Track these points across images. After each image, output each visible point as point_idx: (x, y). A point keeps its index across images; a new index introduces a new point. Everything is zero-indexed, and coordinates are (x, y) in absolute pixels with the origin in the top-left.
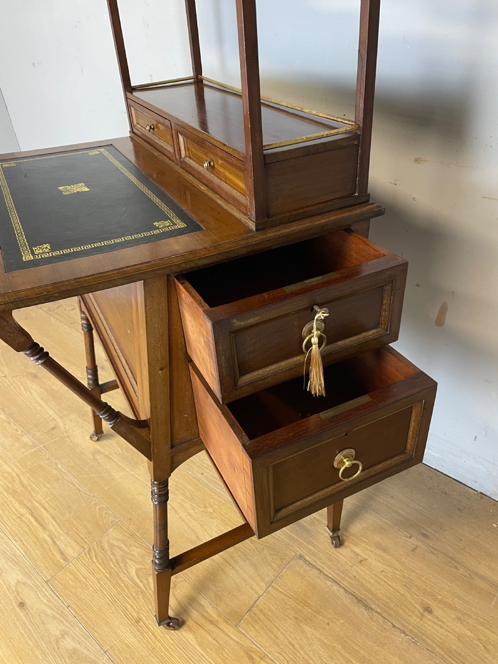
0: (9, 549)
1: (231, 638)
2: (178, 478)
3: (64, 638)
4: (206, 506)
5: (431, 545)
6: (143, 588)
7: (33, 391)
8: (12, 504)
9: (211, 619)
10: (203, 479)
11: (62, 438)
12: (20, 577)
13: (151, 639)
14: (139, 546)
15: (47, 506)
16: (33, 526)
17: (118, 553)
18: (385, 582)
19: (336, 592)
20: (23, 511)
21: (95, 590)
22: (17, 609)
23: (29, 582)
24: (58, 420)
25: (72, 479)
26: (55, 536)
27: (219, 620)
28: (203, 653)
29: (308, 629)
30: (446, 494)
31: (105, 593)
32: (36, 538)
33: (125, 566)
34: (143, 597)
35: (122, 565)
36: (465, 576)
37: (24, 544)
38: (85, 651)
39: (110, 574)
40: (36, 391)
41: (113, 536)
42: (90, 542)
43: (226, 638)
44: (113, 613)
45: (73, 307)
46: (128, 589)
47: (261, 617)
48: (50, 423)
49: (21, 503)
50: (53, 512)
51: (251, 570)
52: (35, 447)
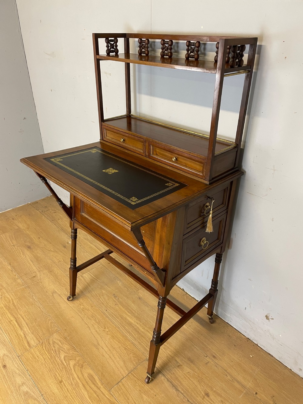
0: (2, 337)
1: (106, 396)
2: (94, 311)
3: (23, 385)
4: (105, 327)
5: (216, 362)
6: (66, 366)
7: (27, 255)
8: (7, 314)
9: (97, 385)
10: (106, 313)
11: (38, 283)
12: (6, 352)
13: (66, 391)
14: (68, 344)
15: (25, 318)
16: (16, 327)
17: (57, 346)
18: (189, 378)
19: (163, 380)
20: (12, 318)
21: (42, 364)
22: (2, 368)
23: (10, 355)
24: (37, 273)
25: (40, 305)
26: (26, 334)
27: (101, 386)
28: (90, 402)
29: (145, 397)
30: (230, 336)
31: (47, 366)
32: (17, 333)
33: (59, 353)
34: (65, 370)
35: (57, 353)
36: (230, 380)
37: (10, 336)
38: (32, 394)
39: (51, 357)
40: (28, 256)
41: (55, 337)
42: (43, 339)
43: (103, 396)
44: (49, 376)
45: (55, 211)
46: (58, 365)
47: (123, 388)
48: (33, 273)
49: (12, 314)
50: (27, 321)
51: (122, 363)
52: (23, 286)
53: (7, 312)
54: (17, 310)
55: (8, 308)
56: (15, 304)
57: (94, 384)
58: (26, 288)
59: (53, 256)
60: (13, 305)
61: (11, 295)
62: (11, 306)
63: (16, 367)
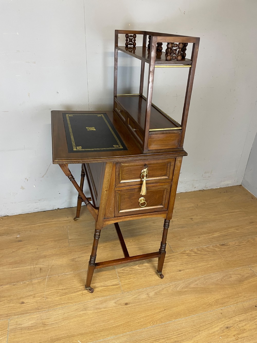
0: (96, 302)
1: (176, 255)
3: (149, 294)
8: (72, 296)
11: (51, 268)
12: (113, 301)
17: (128, 269)
20: (80, 293)
21: (137, 280)
22: (127, 306)
23: (118, 299)
24: (37, 266)
29: (183, 240)
31: (140, 278)
32: (99, 291)
35: (133, 270)
36: (188, 209)
37: (98, 297)
38: (158, 290)
39: (134, 274)
42: (116, 275)
46: (143, 271)
48: (35, 269)
52: (45, 279)
53: (69, 295)
54: (73, 288)
55: (66, 294)
56: (64, 288)
58: (50, 278)
59: (24, 251)
60: (64, 290)
61: (50, 290)
62: (64, 291)
63: (131, 296)
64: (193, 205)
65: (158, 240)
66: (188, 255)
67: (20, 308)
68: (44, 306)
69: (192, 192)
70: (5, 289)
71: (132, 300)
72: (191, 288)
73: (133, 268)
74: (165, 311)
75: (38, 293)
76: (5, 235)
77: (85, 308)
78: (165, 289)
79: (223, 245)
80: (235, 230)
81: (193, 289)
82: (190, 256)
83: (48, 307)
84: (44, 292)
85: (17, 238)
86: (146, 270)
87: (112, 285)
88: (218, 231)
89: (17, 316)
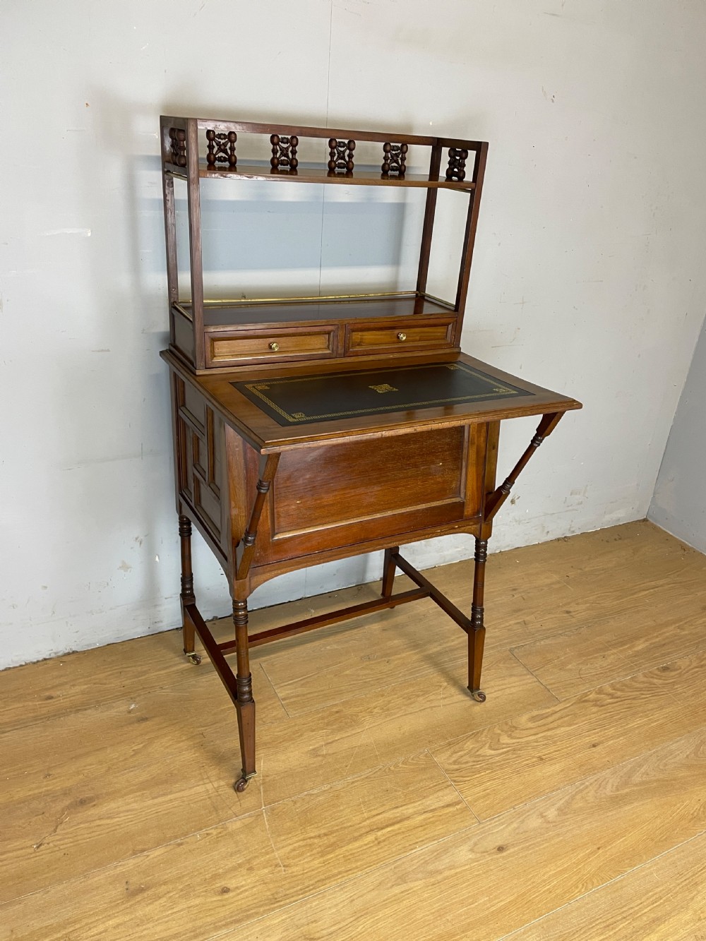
1: (569, 706)
3: (546, 816)
9: (550, 713)
11: (263, 784)
12: (465, 848)
14: (464, 742)
15: (374, 813)
16: (399, 829)
17: (466, 758)
19: (545, 643)
20: (370, 838)
22: (504, 854)
23: (474, 840)
26: (423, 809)
29: (569, 667)
32: (419, 827)
33: (483, 756)
35: (481, 758)
36: (550, 589)
37: (423, 841)
38: (562, 802)
39: (488, 769)
41: (444, 759)
42: (444, 779)
46: (508, 760)
50: (387, 807)
51: (514, 679)
52: (261, 815)
53: (344, 849)
54: (345, 828)
55: (333, 847)
56: (323, 831)
57: (546, 717)
58: (273, 810)
59: (167, 747)
60: (325, 838)
61: (285, 843)
62: (325, 841)
63: (504, 828)
64: (555, 578)
65: (511, 676)
66: (596, 703)
67: (223, 906)
68: (288, 889)
69: (542, 544)
70: (156, 860)
71: (510, 836)
72: (636, 785)
73: (477, 754)
74: (600, 851)
75: (256, 857)
76: (90, 708)
77: (400, 878)
78: (578, 797)
79: (665, 669)
80: (679, 631)
81: (642, 787)
82: (602, 706)
83: (301, 889)
84: (273, 851)
85: (130, 712)
86: (515, 756)
87: (443, 807)
88: (641, 637)
89: (224, 931)
